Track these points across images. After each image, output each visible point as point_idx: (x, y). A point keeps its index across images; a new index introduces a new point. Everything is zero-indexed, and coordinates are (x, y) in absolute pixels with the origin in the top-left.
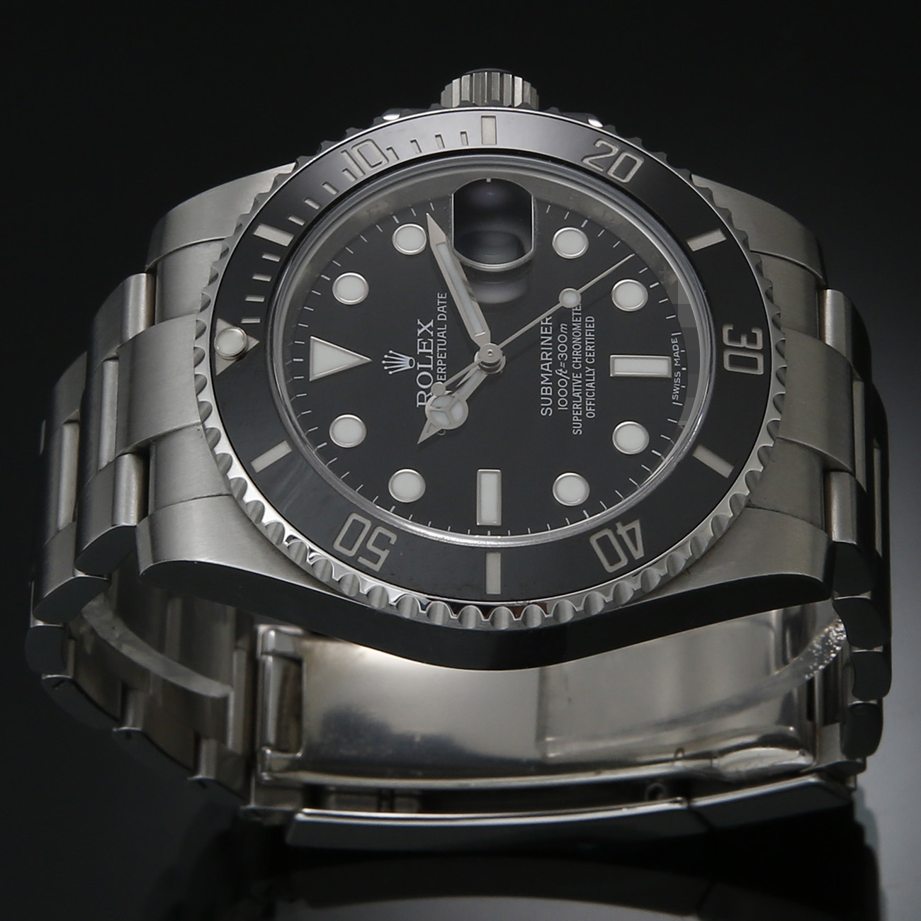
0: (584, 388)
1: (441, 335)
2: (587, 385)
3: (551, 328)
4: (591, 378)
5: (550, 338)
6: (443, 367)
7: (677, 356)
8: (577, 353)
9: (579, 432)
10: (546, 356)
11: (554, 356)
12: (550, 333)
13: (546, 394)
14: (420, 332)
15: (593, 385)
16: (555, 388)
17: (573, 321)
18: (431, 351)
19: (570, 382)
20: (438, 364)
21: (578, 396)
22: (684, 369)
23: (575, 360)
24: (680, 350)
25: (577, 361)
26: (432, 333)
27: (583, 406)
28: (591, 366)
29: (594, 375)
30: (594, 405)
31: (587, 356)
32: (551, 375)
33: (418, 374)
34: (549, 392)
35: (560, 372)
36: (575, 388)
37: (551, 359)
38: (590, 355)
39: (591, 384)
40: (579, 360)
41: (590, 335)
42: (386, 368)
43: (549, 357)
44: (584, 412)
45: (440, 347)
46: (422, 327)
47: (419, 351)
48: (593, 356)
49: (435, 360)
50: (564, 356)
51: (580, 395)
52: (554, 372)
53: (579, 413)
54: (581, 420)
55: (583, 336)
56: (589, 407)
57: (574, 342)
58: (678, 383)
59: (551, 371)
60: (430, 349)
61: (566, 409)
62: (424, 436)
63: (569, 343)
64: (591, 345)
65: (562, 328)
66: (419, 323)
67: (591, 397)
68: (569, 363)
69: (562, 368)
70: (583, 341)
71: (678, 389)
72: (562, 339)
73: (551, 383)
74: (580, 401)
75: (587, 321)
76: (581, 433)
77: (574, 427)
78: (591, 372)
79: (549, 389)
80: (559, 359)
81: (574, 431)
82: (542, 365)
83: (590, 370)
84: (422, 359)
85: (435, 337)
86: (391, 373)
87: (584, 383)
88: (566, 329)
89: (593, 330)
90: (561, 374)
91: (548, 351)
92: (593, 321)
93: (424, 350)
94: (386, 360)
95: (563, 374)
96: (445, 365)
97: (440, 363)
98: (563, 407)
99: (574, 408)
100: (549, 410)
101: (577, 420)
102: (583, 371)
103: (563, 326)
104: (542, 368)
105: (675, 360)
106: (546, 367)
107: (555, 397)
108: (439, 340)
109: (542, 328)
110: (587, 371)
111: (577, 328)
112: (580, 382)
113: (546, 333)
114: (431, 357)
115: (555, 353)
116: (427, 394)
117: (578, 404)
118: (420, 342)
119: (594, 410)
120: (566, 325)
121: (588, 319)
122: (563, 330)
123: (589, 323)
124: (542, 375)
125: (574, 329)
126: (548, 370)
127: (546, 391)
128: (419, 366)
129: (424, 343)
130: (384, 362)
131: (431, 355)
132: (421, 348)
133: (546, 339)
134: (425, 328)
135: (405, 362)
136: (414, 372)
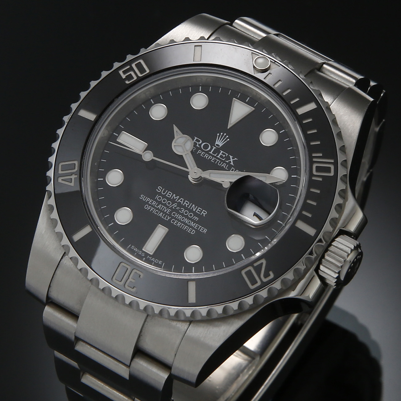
0: (161, 211)
1: (224, 165)
2: (162, 213)
3: (199, 213)
4: (164, 217)
5: (194, 210)
6: (208, 157)
7: (152, 260)
8: (180, 217)
9: (141, 198)
10: (186, 203)
11: (184, 207)
12: (197, 212)
13: (168, 194)
14: (231, 157)
15: (160, 216)
16: (169, 199)
17: (197, 225)
18: (218, 157)
19: (168, 207)
20: (210, 156)
21: (159, 206)
22: (144, 259)
23: (177, 215)
24: (154, 262)
25: (176, 215)
26: (227, 161)
27: (153, 206)
28: (170, 220)
29: (165, 219)
30: (150, 211)
31: (176, 221)
32: (176, 201)
33: (211, 146)
34: (168, 195)
35: (175, 205)
36: (163, 208)
37: (184, 205)
38: (175, 222)
39: (161, 215)
40: (176, 216)
41: (185, 228)
42: (222, 134)
43: (185, 204)
44: (149, 205)
45: (218, 162)
46: (233, 159)
47: (222, 152)
48: (174, 224)
49: (213, 156)
50: (182, 211)
51: (159, 208)
52: (176, 202)
53: (150, 202)
54: (146, 201)
55: (186, 225)
56: (151, 208)
57: (186, 219)
58: (139, 252)
59: (178, 202)
60: (220, 157)
61: (156, 198)
62: (175, 129)
63: (187, 217)
64: (180, 226)
65: (196, 218)
66: (236, 159)
67: (155, 212)
68: (177, 212)
69: (177, 207)
70: (184, 223)
71: (136, 251)
72: (191, 215)
73: (172, 198)
74: (155, 206)
75: (193, 230)
76: (140, 198)
77: (145, 197)
78: (167, 218)
79: (170, 196)
80: (181, 208)
81: (143, 196)
82: (183, 199)
83: (168, 218)
84: (217, 151)
85: (224, 162)
86: (218, 134)
87: (163, 212)
88: (195, 219)
89: (187, 230)
90: (174, 205)
91: (188, 206)
92: (191, 233)
93: (221, 154)
94: (226, 136)
95: (173, 206)
96: (208, 159)
97: (210, 157)
98: (157, 197)
99: (154, 201)
100: (159, 190)
101: (147, 200)
102: (170, 215)
103: (197, 219)
104: (182, 199)
105: (151, 258)
106: (182, 200)
107: (164, 196)
108: (222, 162)
109: (202, 209)
110: (168, 217)
111: (192, 224)
112: (165, 211)
113: (198, 210)
114: (215, 155)
115: (186, 208)
116: (198, 144)
117: (155, 205)
118: (226, 155)
119: (148, 209)
120: (196, 220)
121: (194, 231)
122: (195, 218)
123: (192, 230)
124: (178, 197)
125: (193, 222)
126: (179, 201)
127: (169, 194)
128: (214, 148)
129: (224, 156)
130: (225, 134)
131: (216, 155)
132: (223, 153)
133: (195, 208)
134: (232, 160)
135: (220, 143)
136: (213, 144)
